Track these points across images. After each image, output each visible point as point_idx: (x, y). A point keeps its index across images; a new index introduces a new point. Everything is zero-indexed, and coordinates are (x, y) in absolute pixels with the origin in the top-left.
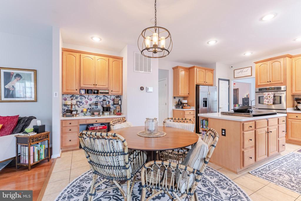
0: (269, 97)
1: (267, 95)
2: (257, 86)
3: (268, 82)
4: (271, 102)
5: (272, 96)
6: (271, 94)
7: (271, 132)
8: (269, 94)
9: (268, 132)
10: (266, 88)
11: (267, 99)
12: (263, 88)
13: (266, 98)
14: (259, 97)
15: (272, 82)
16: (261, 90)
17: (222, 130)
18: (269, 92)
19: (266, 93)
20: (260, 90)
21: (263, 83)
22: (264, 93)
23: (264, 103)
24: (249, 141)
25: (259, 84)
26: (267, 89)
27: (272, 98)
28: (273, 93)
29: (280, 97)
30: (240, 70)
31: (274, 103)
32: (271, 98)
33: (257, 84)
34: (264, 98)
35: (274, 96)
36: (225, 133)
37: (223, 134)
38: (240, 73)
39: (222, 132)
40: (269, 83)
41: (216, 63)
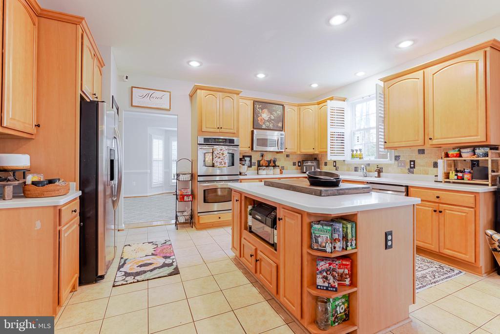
0: (223, 154)
1: (219, 151)
3: (218, 128)
5: (226, 153)
6: (225, 149)
8: (221, 150)
12: (210, 138)
13: (219, 156)
15: (222, 130)
16: (208, 142)
18: (220, 146)
22: (214, 147)
23: (215, 164)
25: (204, 129)
26: (216, 140)
29: (233, 155)
33: (201, 130)
34: (215, 157)
38: (147, 100)
41: (112, 48)
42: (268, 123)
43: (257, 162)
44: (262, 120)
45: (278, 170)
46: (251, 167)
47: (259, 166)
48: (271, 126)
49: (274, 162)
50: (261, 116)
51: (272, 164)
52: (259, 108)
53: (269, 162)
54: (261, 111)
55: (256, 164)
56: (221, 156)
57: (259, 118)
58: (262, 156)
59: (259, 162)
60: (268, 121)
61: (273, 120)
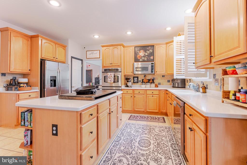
2: (103, 67)
3: (110, 64)
4: (112, 81)
5: (113, 76)
6: (112, 74)
7: (112, 112)
8: (111, 74)
9: (110, 114)
10: (109, 69)
11: (110, 78)
12: (107, 69)
13: (110, 77)
14: (105, 77)
15: (113, 65)
16: (106, 71)
17: (53, 126)
18: (111, 73)
19: (109, 73)
20: (105, 70)
21: (107, 64)
22: (108, 73)
23: (108, 81)
24: (89, 135)
25: (104, 65)
26: (110, 70)
27: (113, 77)
28: (114, 73)
29: (118, 76)
30: (91, 52)
31: (114, 82)
32: (112, 77)
33: (103, 65)
34: (108, 78)
35: (114, 76)
36: (57, 130)
37: (55, 132)
38: (91, 55)
39: (53, 130)
40: (111, 65)
42: (143, 58)
43: (141, 80)
44: (139, 56)
46: (138, 83)
47: (143, 82)
48: (146, 59)
49: (153, 80)
50: (139, 54)
51: (151, 81)
52: (138, 50)
53: (149, 80)
54: (139, 52)
55: (141, 82)
57: (137, 56)
58: (145, 76)
59: (143, 80)
60: (143, 57)
61: (147, 56)
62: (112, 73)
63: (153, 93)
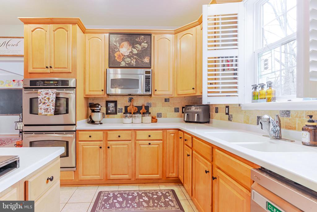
0: (49, 99)
1: (44, 96)
2: (27, 73)
3: (47, 67)
4: (50, 110)
5: (53, 97)
6: (52, 94)
8: (47, 94)
10: (44, 81)
11: (44, 103)
12: (38, 81)
13: (43, 101)
14: (31, 100)
15: (54, 70)
16: (34, 85)
18: (47, 90)
19: (43, 90)
20: (33, 83)
21: (37, 67)
22: (40, 90)
23: (40, 111)
25: (31, 70)
26: (46, 82)
27: (52, 101)
28: (55, 91)
29: (67, 100)
31: (57, 112)
32: (50, 101)
33: (27, 71)
34: (39, 102)
35: (58, 99)
38: (4, 48)
40: (48, 71)
42: (129, 59)
43: (124, 108)
44: (120, 56)
45: (148, 118)
46: (116, 113)
47: (126, 112)
48: (133, 62)
49: (147, 108)
50: (119, 51)
51: (144, 110)
52: (116, 42)
53: (140, 108)
54: (118, 45)
55: (124, 111)
56: (47, 101)
57: (116, 55)
58: (131, 100)
59: (126, 108)
60: (128, 57)
61: (136, 55)
62: (50, 90)
63: (150, 136)
